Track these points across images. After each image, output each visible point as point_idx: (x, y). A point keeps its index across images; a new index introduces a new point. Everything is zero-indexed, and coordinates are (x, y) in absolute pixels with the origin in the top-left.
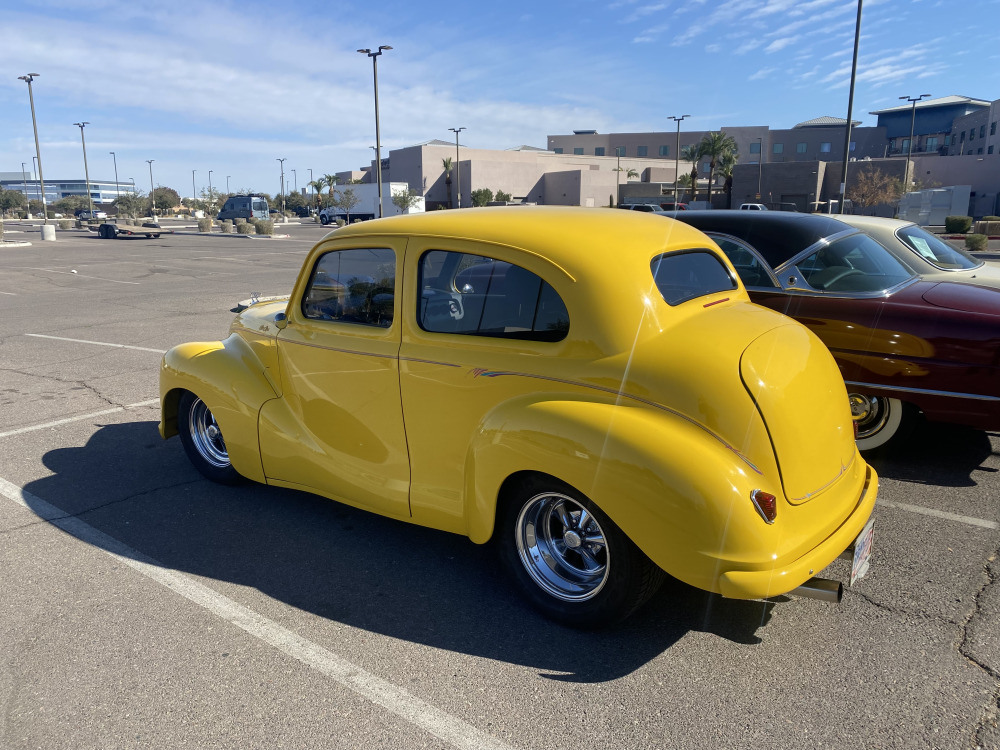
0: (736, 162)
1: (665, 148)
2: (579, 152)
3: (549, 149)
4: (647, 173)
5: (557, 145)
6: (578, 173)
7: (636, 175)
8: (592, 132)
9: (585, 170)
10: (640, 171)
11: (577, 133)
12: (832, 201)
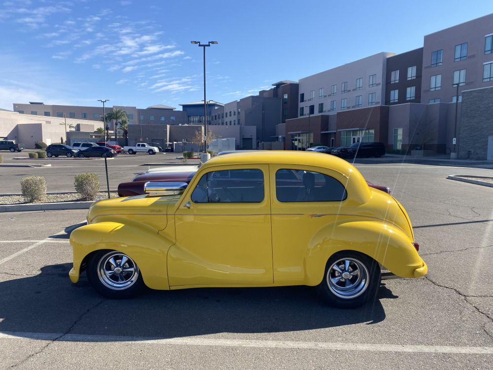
0: (128, 123)
1: (85, 114)
2: (34, 113)
3: (15, 111)
4: (78, 126)
5: (20, 109)
6: (40, 125)
7: (73, 127)
8: (41, 104)
9: (43, 123)
10: (75, 125)
11: (31, 103)
12: (175, 143)
